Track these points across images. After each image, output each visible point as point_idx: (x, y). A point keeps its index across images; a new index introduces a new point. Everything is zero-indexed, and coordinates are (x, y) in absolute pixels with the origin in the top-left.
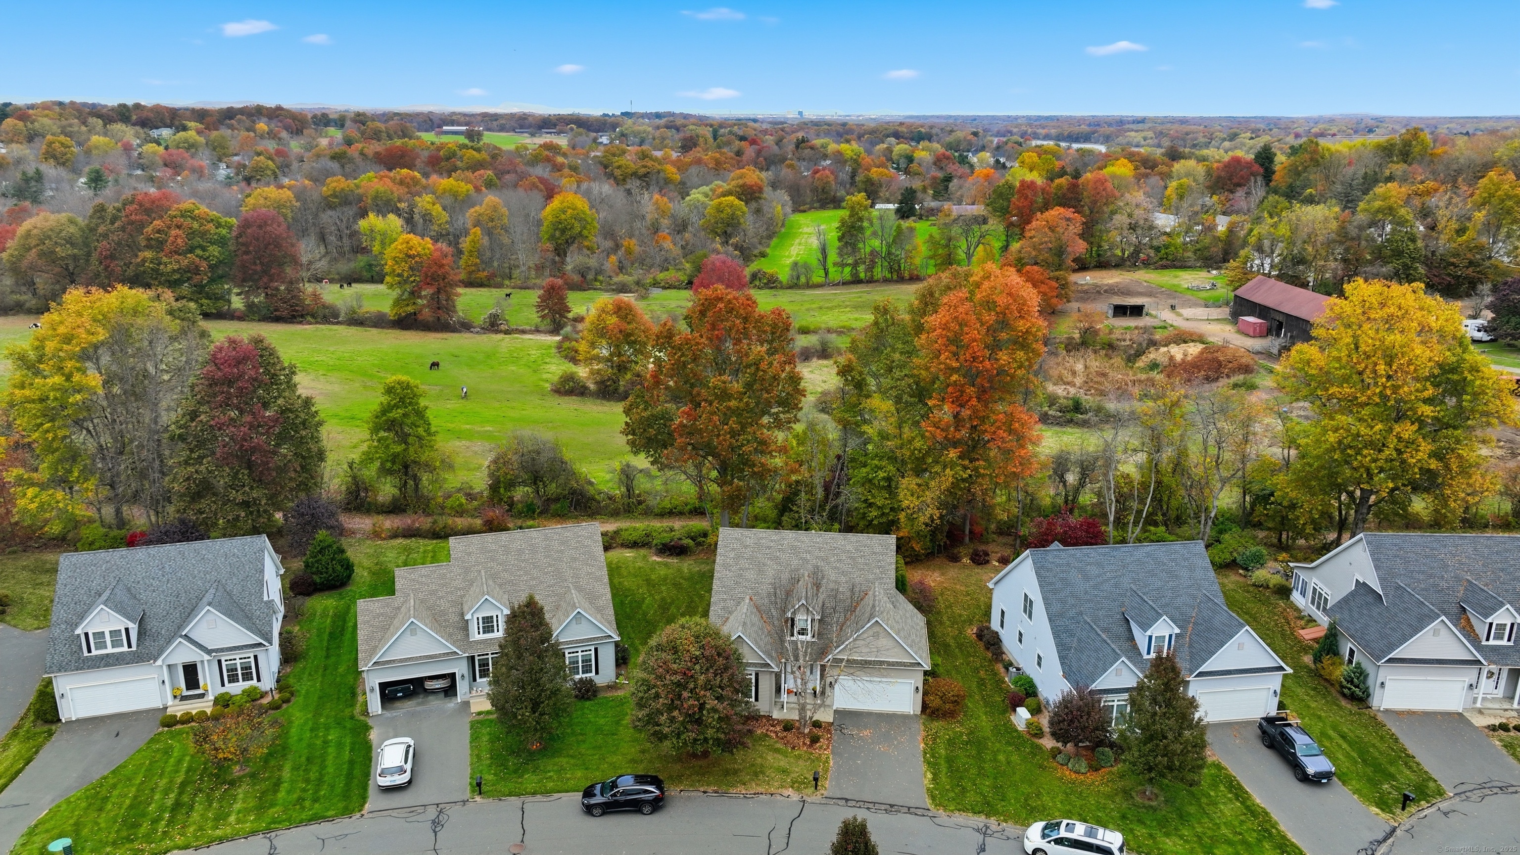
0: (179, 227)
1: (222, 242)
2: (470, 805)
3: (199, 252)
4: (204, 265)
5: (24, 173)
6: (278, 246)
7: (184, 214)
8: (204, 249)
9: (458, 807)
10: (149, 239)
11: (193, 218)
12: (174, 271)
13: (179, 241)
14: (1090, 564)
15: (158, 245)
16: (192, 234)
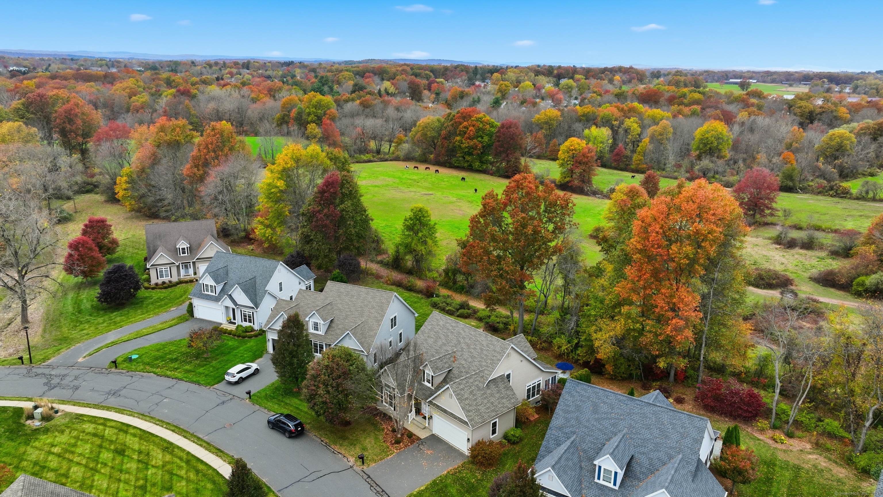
0: (473, 126)
1: (490, 135)
2: (243, 401)
3: (480, 139)
4: (480, 145)
5: (473, 99)
6: (513, 139)
7: (479, 120)
8: (482, 138)
9: (238, 400)
10: (460, 131)
11: (481, 122)
12: (466, 147)
13: (471, 133)
14: (605, 403)
15: (463, 134)
16: (479, 129)
